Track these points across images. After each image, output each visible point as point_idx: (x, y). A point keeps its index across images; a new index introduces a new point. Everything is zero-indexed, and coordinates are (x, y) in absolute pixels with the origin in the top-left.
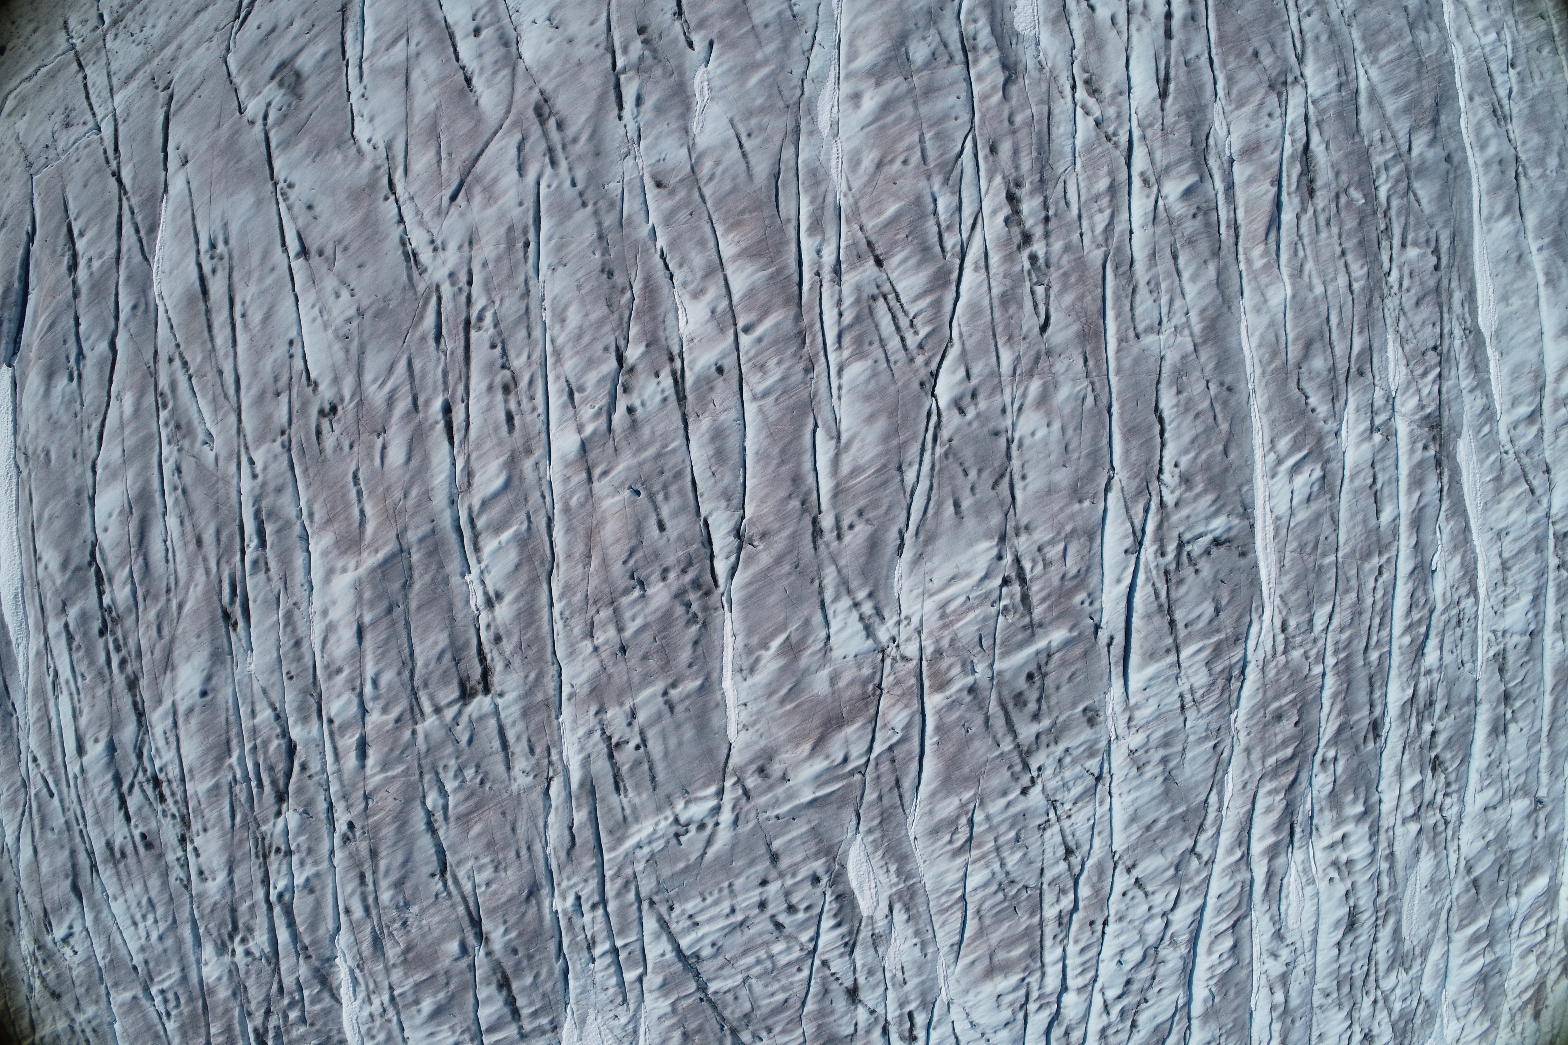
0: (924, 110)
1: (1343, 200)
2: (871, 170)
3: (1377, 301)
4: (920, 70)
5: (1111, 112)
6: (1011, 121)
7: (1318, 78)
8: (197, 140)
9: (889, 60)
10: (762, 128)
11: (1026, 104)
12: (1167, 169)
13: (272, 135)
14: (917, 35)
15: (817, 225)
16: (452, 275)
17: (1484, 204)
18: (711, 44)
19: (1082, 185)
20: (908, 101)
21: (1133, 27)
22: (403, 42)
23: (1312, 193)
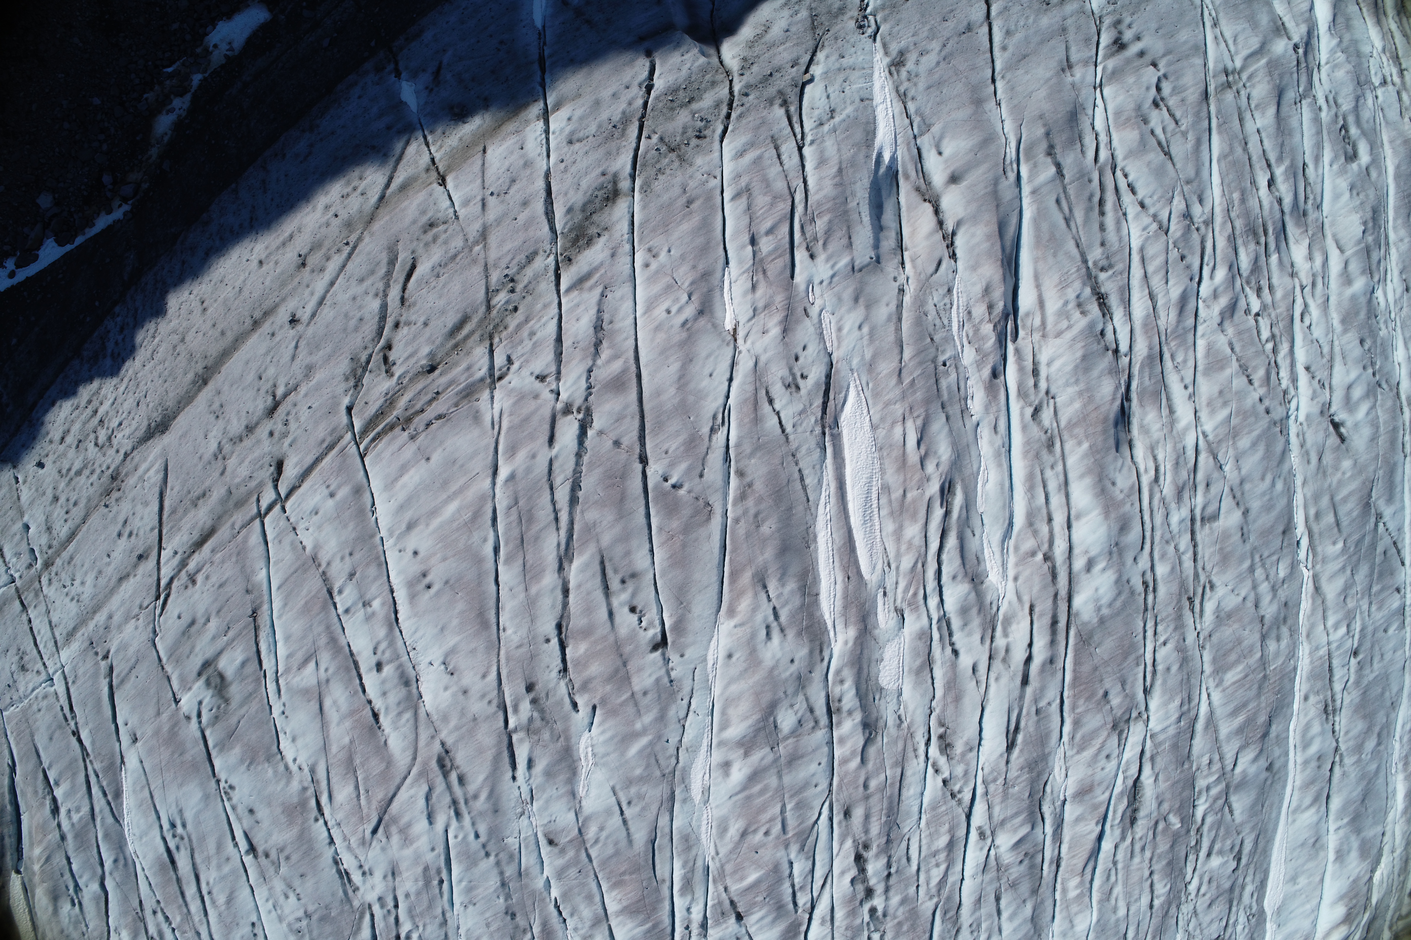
0: (787, 779)
1: (1161, 826)
2: (736, 838)
3: (1173, 910)
4: (786, 738)
5: (959, 770)
6: (866, 786)
7: (1161, 713)
8: (142, 722)
9: (758, 731)
10: (641, 797)
11: (882, 767)
12: (1003, 823)
13: (207, 733)
14: (786, 703)
15: (688, 885)
16: (380, 899)
17: (1295, 798)
18: (594, 708)
19: (924, 842)
20: (773, 771)
21: (992, 675)
22: (312, 665)
23: (1133, 821)
